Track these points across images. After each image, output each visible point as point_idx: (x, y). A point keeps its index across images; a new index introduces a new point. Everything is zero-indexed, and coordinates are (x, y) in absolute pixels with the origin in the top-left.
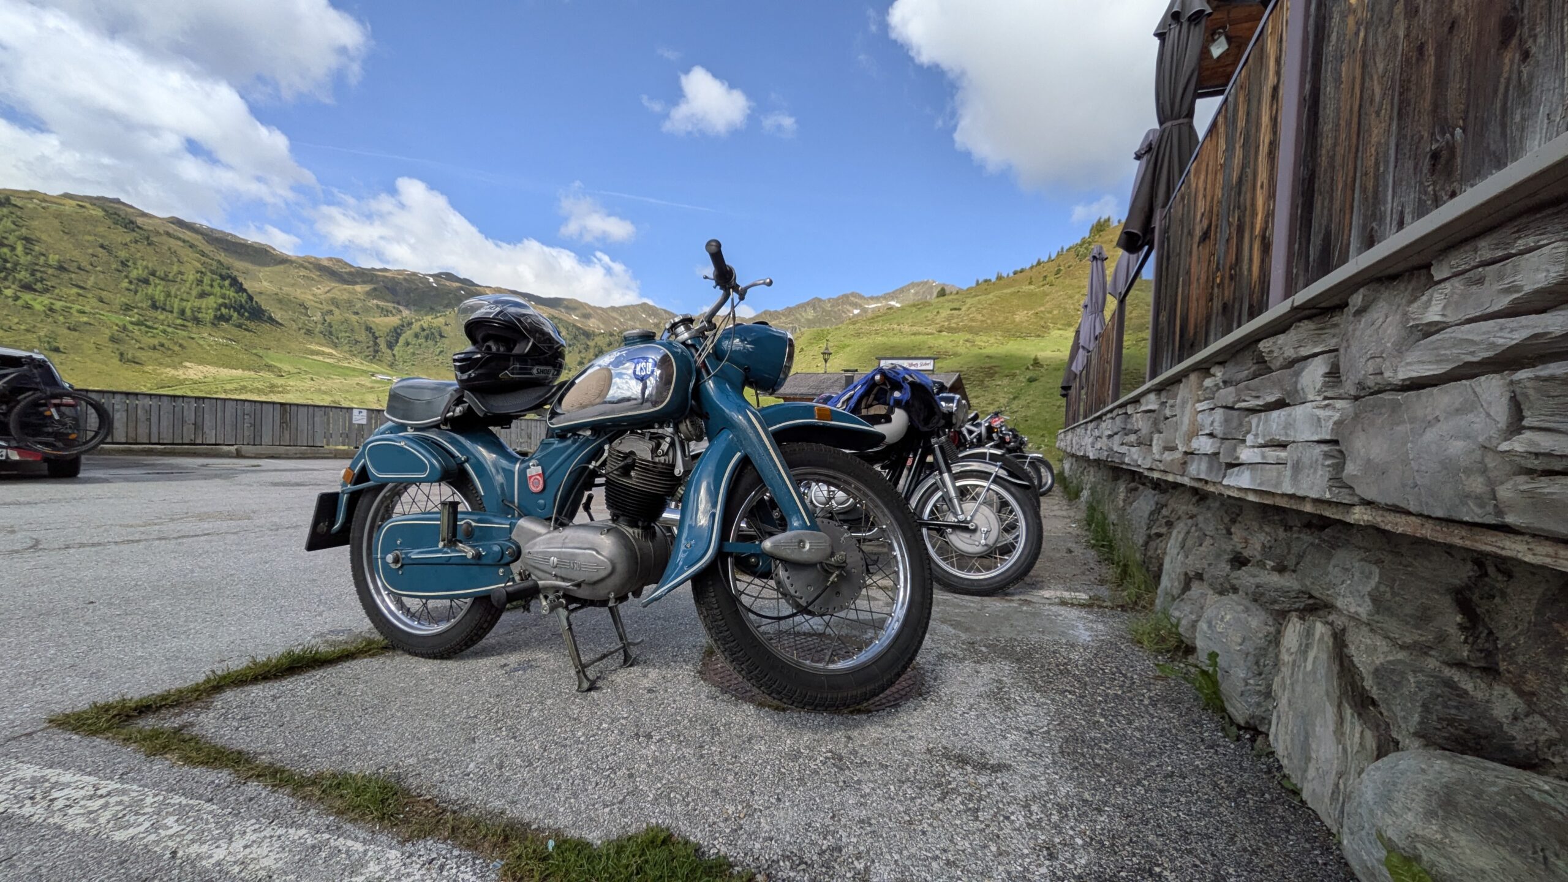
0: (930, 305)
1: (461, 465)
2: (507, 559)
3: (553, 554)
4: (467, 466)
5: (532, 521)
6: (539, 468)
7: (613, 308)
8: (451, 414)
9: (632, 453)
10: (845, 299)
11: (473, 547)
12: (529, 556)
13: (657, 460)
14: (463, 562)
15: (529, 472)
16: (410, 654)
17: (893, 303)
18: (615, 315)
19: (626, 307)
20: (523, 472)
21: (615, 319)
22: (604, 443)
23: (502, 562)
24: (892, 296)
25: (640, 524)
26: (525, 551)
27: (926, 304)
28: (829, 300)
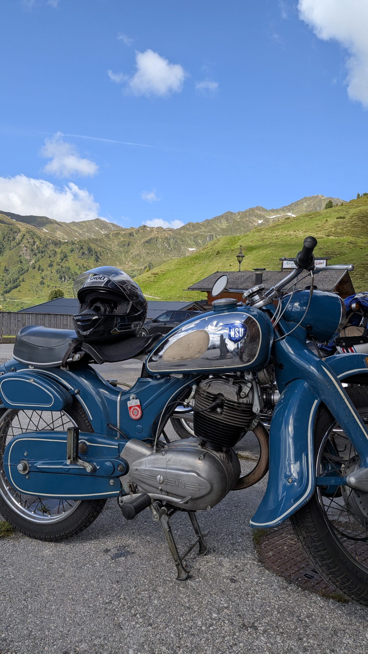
0: (320, 215)
1: (74, 396)
2: (117, 473)
3: (159, 473)
4: (78, 396)
5: (135, 444)
6: (138, 401)
7: (74, 223)
8: (71, 359)
9: (220, 394)
10: (251, 212)
11: (89, 462)
12: (137, 472)
13: (241, 401)
14: (82, 473)
15: (130, 404)
16: (30, 537)
17: (289, 214)
18: (75, 228)
19: (84, 222)
20: (124, 403)
21: (76, 231)
22: (192, 384)
23: (113, 475)
24: (289, 208)
25: (224, 449)
26: (132, 467)
27: (317, 214)
28: (239, 213)
